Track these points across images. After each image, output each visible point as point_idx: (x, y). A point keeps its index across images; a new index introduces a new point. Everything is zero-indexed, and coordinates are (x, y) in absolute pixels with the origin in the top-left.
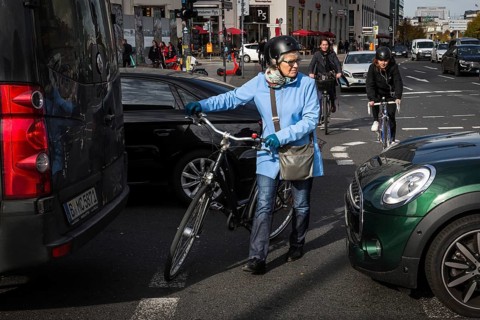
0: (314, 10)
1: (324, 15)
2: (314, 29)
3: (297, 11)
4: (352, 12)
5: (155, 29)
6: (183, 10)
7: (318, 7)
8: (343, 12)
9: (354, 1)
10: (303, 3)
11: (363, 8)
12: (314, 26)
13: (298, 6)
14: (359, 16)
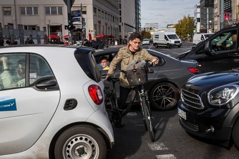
0: (105, 25)
1: (109, 28)
2: (105, 34)
3: (98, 26)
4: (120, 26)
5: (38, 35)
6: (69, 25)
7: (106, 24)
8: (116, 26)
9: (121, 22)
10: (100, 22)
11: (125, 24)
12: (105, 33)
13: (98, 24)
14: (123, 28)
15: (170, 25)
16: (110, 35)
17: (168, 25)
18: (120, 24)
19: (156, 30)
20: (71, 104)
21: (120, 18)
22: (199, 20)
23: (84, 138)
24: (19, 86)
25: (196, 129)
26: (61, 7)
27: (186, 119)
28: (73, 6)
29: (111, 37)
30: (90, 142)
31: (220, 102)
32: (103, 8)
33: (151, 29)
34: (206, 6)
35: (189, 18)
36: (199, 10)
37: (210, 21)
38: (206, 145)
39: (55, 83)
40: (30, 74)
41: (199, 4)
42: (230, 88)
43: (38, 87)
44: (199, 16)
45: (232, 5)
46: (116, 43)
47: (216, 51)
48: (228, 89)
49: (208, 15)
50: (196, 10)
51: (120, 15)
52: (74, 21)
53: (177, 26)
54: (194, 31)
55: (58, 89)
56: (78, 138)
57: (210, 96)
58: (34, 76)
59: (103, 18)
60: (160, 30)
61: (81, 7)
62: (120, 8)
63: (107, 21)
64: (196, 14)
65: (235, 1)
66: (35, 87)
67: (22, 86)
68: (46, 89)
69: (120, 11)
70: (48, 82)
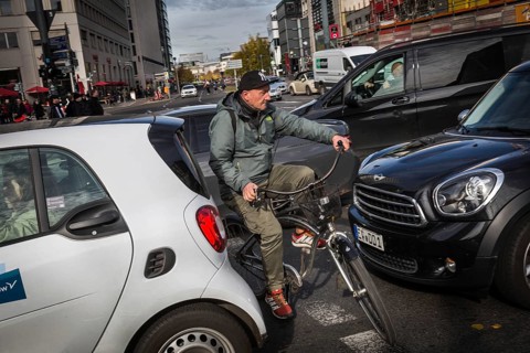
0: (106, 64)
1: (114, 68)
2: (108, 80)
3: (93, 65)
4: (135, 63)
6: (49, 69)
7: (109, 62)
8: (128, 63)
9: (135, 54)
10: (96, 58)
11: (144, 58)
12: (108, 77)
13: (92, 61)
14: (141, 67)
15: (226, 55)
16: (118, 81)
17: (222, 55)
18: (135, 59)
19: (201, 65)
20: (160, 262)
21: (134, 47)
22: (277, 42)
23: (197, 335)
24: (21, 235)
25: (411, 268)
26: (14, 34)
27: (383, 249)
28: (51, 28)
29: (121, 84)
30: (213, 343)
31: (462, 209)
32: (99, 29)
33: (193, 64)
34: (288, 16)
35: (259, 39)
36: (275, 24)
37: (306, 43)
38: (429, 297)
39: (114, 216)
40: (48, 199)
41: (274, 14)
42: (482, 176)
43: (73, 231)
44: (276, 35)
45: (334, 11)
46: (133, 96)
47: (364, 97)
48: (477, 178)
49: (300, 31)
50: (271, 25)
51: (133, 41)
52: (56, 60)
53: (239, 56)
54: (273, 63)
55: (125, 228)
56: (185, 338)
57: (439, 198)
58: (57, 204)
59: (101, 50)
60: (208, 66)
61: (66, 29)
62: (131, 29)
63: (109, 55)
64: (270, 31)
65: (338, 5)
66: (64, 230)
67: (29, 233)
68: (94, 233)
69: (132, 34)
70: (97, 215)
